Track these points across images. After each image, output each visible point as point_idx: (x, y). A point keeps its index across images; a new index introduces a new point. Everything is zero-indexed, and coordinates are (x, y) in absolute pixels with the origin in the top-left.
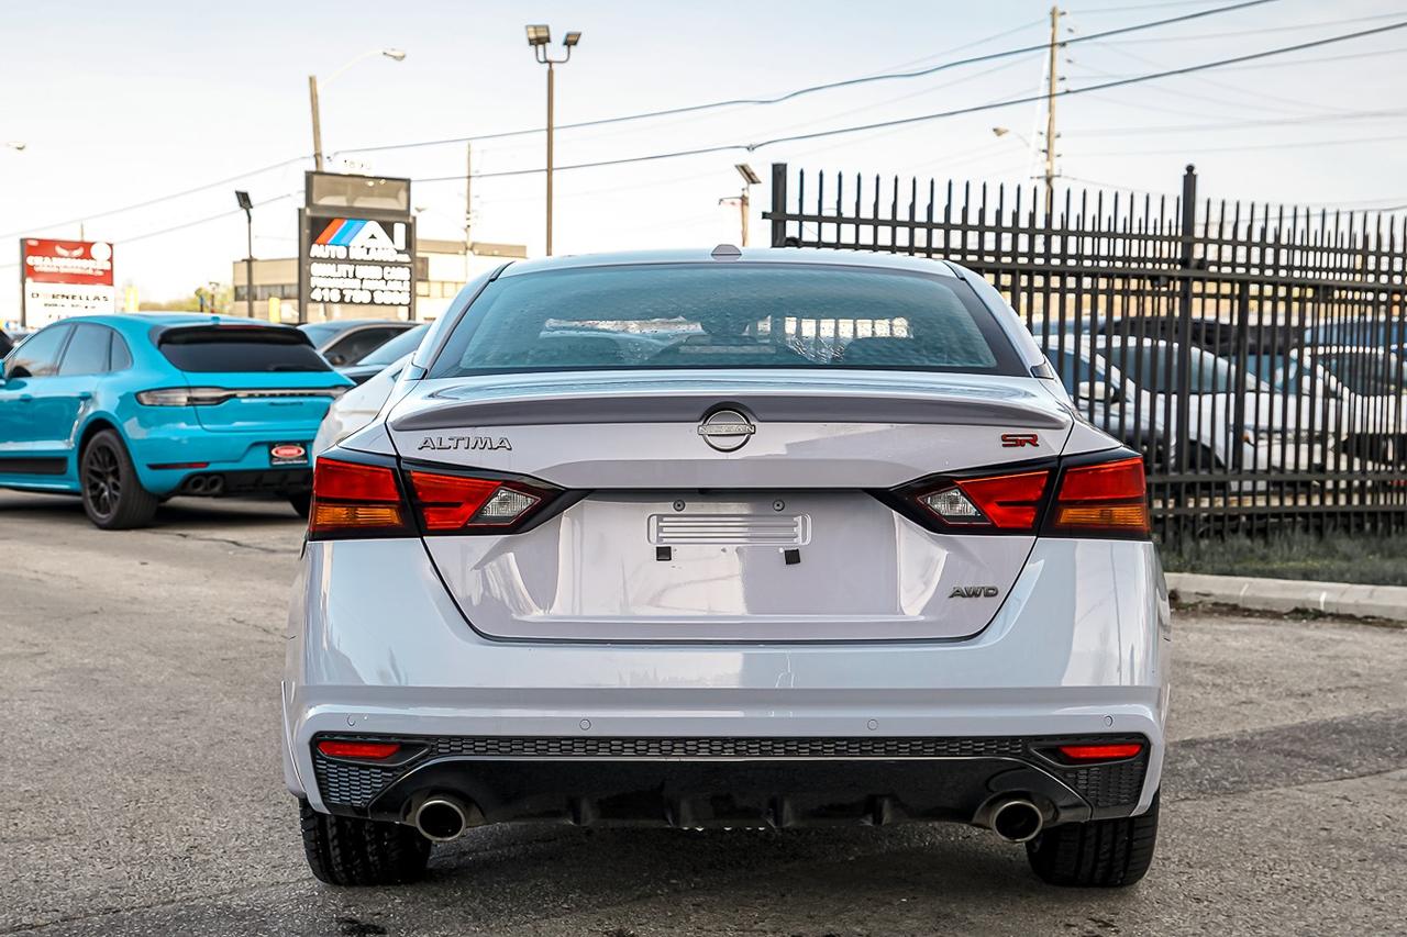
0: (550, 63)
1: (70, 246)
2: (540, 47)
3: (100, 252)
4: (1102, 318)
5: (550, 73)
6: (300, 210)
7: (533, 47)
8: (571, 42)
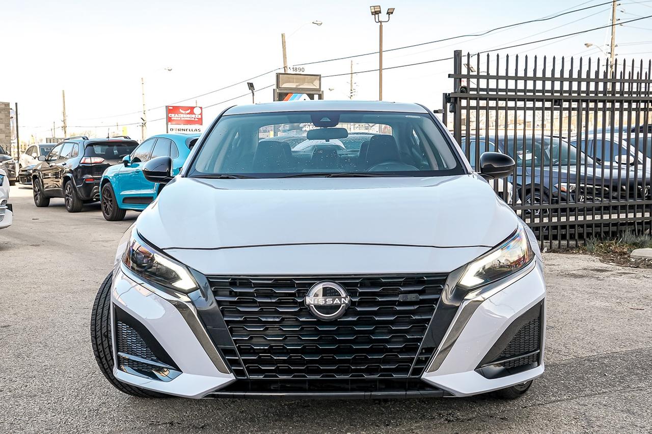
0: (381, 22)
1: (186, 108)
2: (377, 15)
3: (197, 111)
4: (633, 125)
5: (381, 27)
6: (274, 90)
7: (374, 16)
8: (390, 13)
